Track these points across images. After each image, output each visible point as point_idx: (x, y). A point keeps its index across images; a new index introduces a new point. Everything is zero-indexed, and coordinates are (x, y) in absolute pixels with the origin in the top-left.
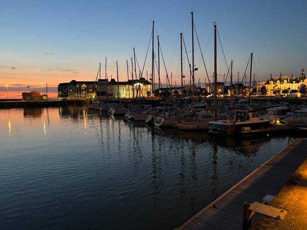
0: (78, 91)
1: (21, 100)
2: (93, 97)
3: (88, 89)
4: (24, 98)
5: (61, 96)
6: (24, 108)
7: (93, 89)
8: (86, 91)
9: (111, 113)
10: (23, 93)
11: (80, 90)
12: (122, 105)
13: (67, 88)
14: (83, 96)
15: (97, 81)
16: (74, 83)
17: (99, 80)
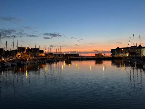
0: (120, 53)
1: (95, 57)
2: (128, 55)
3: (125, 51)
4: (96, 56)
5: (112, 55)
6: (96, 60)
7: (128, 51)
8: (124, 52)
9: (134, 64)
10: (96, 54)
11: (121, 52)
12: (142, 60)
13: (115, 51)
14: (122, 55)
15: (131, 47)
16: (118, 48)
17: (131, 46)
